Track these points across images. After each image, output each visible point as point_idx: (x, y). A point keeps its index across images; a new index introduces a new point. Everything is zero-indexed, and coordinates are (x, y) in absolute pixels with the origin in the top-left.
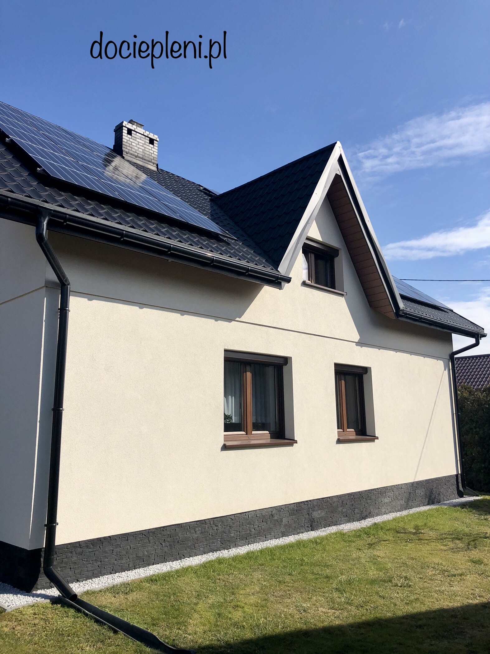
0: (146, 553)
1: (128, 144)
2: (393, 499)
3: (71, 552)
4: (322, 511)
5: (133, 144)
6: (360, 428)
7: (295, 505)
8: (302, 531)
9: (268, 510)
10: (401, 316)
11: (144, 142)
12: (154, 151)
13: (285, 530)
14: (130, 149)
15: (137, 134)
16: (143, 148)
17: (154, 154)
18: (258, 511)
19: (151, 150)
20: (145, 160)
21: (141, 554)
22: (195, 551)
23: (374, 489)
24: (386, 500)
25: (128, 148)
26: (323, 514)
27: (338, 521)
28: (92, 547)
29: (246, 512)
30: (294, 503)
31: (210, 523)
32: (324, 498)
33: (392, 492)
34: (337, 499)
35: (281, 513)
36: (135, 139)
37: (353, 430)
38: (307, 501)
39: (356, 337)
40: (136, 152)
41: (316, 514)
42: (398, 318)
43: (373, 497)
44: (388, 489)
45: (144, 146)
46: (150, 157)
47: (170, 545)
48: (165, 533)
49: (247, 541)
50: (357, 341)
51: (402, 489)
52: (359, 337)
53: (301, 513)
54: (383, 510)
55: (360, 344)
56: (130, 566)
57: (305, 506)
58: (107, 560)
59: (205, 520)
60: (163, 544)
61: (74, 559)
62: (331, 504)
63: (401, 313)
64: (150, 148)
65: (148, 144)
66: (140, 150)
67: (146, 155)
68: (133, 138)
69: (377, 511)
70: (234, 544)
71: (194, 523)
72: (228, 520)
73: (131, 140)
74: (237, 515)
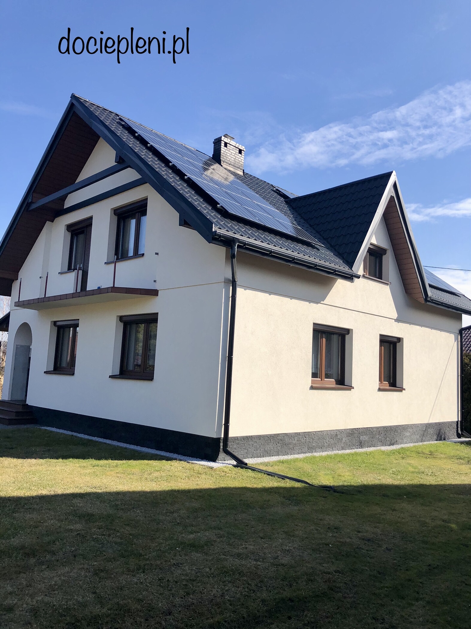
0: (269, 449)
1: (225, 155)
2: (412, 434)
3: (234, 442)
4: (366, 436)
5: (228, 154)
6: (391, 382)
7: (350, 430)
8: (353, 448)
9: (335, 431)
10: (429, 301)
11: (235, 153)
12: (241, 159)
13: (343, 446)
14: (226, 158)
15: (231, 146)
16: (234, 157)
17: (241, 161)
18: (329, 431)
19: (240, 159)
20: (235, 167)
21: (266, 449)
22: (294, 451)
23: (400, 425)
24: (408, 434)
25: (224, 158)
26: (367, 438)
27: (376, 444)
28: (243, 440)
29: (322, 431)
30: (350, 429)
31: (302, 435)
32: (368, 428)
33: (412, 429)
34: (376, 430)
35: (342, 434)
36: (229, 150)
37: (387, 383)
38: (357, 429)
39: (395, 315)
40: (229, 161)
41: (364, 438)
42: (426, 303)
43: (399, 431)
44: (409, 426)
45: (235, 155)
46: (239, 164)
47: (281, 446)
48: (279, 438)
49: (322, 450)
50: (395, 319)
51: (419, 428)
52: (397, 316)
53: (354, 436)
54: (405, 441)
55: (397, 320)
56: (261, 455)
57: (356, 431)
58: (250, 449)
59: (299, 433)
60: (278, 444)
61: (235, 446)
62: (372, 432)
63: (429, 299)
64: (239, 157)
65: (238, 154)
66: (232, 159)
67: (236, 163)
68: (228, 149)
69: (401, 441)
70: (314, 450)
71: (294, 434)
72: (312, 435)
73: (226, 151)
74: (317, 432)
